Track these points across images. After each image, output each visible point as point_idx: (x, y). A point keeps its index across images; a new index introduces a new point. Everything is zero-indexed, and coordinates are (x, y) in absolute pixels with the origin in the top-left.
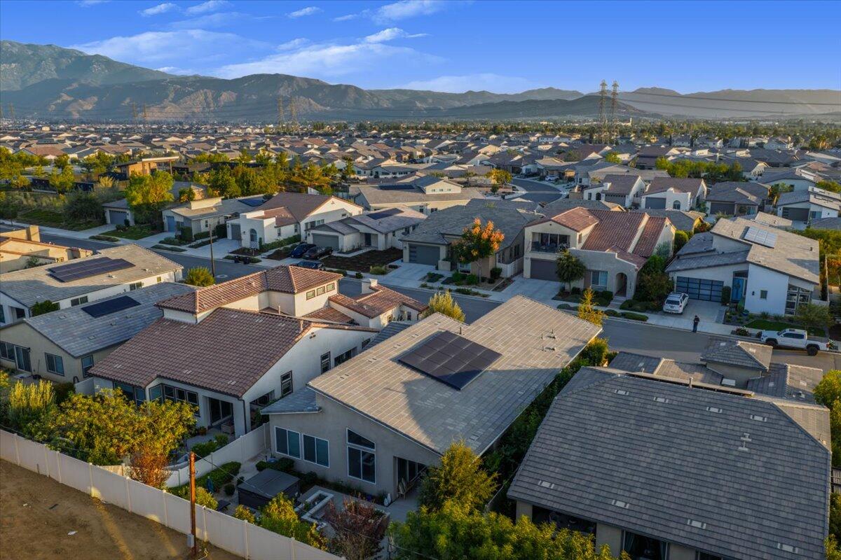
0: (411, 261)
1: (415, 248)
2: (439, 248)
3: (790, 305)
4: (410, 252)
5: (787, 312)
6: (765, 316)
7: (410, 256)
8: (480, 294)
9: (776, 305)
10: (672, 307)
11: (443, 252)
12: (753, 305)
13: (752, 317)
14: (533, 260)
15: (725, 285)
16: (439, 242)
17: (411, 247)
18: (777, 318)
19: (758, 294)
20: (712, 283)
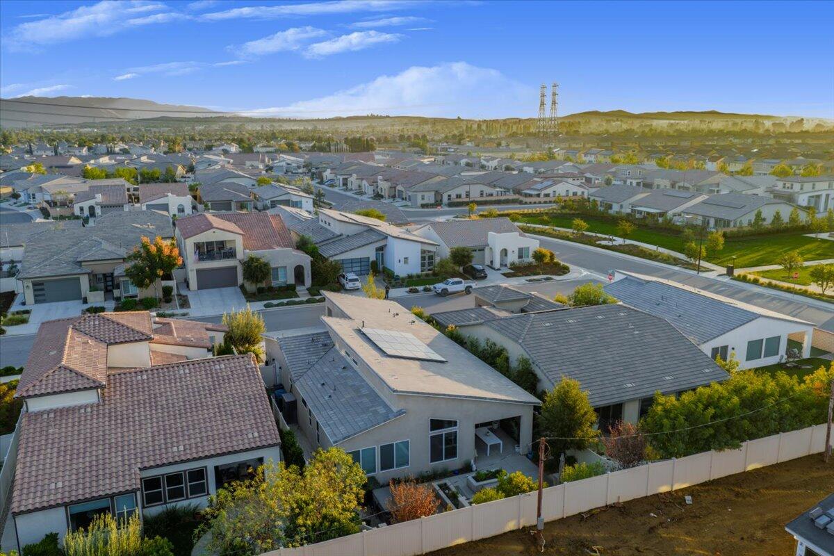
0: (36, 302)
1: (43, 284)
2: (78, 279)
3: (423, 265)
4: (35, 290)
5: (422, 271)
6: (410, 277)
7: (35, 296)
8: (177, 315)
9: (414, 268)
10: (354, 284)
11: (84, 282)
12: (400, 270)
13: (403, 279)
14: (199, 272)
15: (371, 260)
16: (76, 272)
17: (34, 284)
18: (418, 276)
19: (402, 260)
20: (361, 260)
